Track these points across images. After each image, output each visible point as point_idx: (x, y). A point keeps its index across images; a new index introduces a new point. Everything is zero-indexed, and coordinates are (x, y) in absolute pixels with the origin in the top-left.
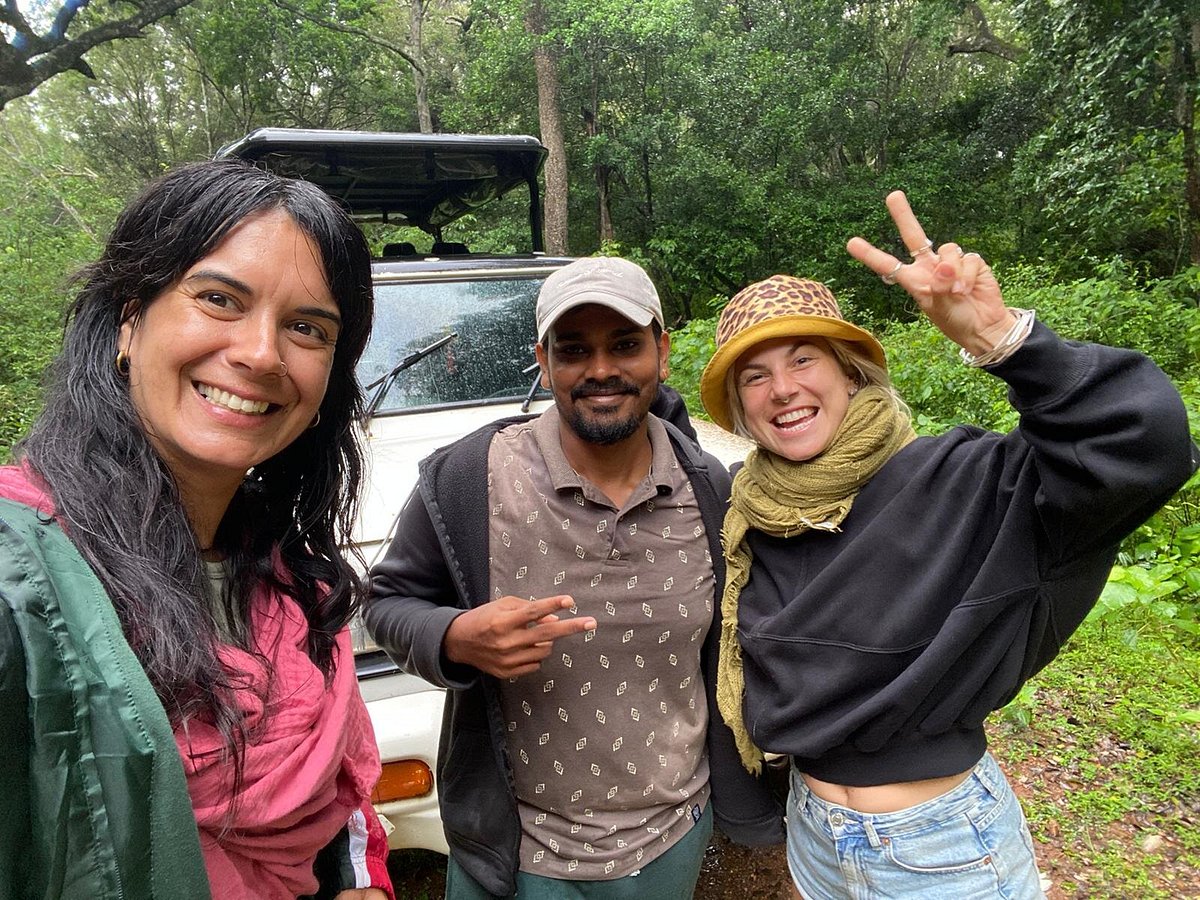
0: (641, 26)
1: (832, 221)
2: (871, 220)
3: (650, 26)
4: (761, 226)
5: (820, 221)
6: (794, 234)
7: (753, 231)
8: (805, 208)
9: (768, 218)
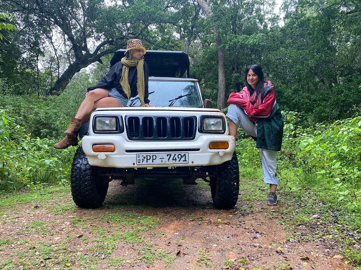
0: (249, 42)
1: (316, 101)
2: (331, 101)
3: (251, 42)
4: (291, 102)
5: (312, 101)
6: (303, 104)
7: (288, 103)
8: (307, 96)
9: (293, 100)
